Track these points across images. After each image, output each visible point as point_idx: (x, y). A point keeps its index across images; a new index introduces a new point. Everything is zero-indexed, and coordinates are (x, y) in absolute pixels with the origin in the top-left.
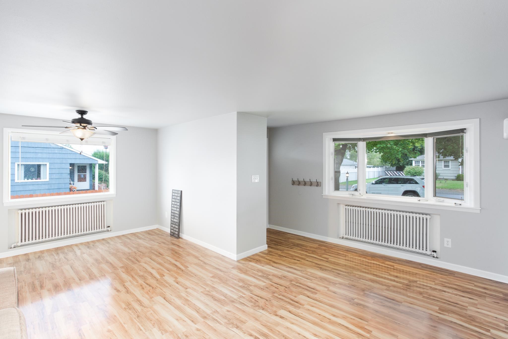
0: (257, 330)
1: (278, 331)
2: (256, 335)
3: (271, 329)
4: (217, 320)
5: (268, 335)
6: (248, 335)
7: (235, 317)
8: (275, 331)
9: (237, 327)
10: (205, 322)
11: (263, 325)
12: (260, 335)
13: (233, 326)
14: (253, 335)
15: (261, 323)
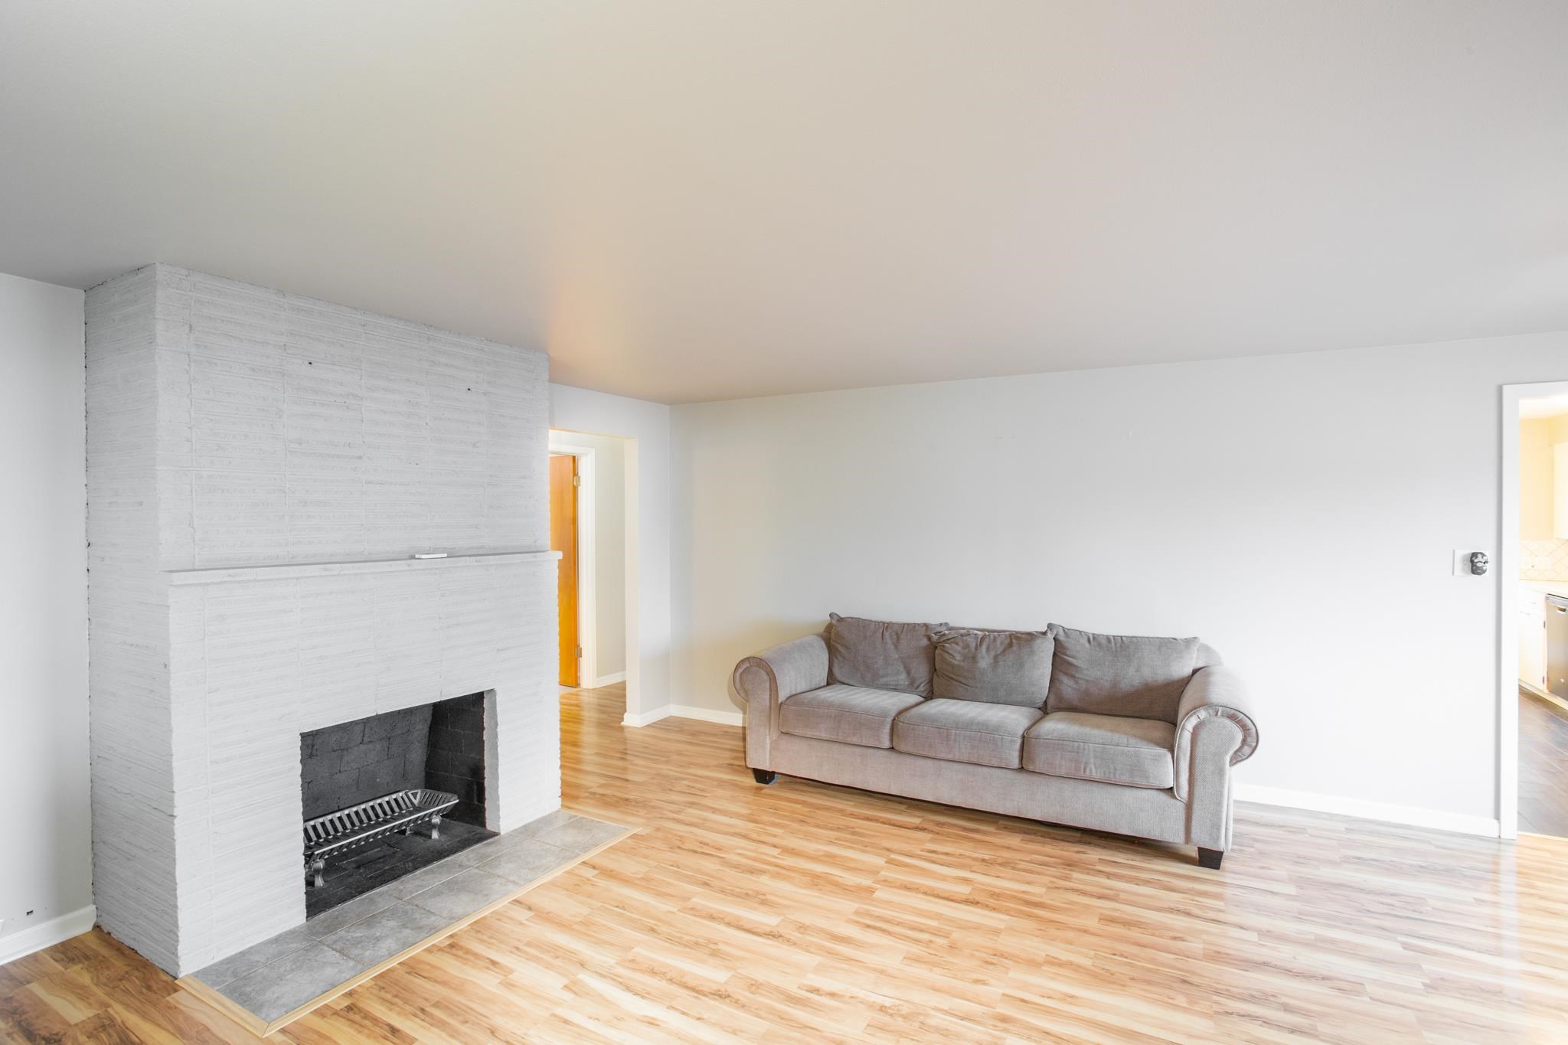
0: (822, 1011)
1: (760, 1017)
2: (820, 997)
3: (783, 1021)
4: (962, 1020)
5: (787, 1003)
6: (840, 993)
7: (912, 1039)
8: (771, 1017)
9: (883, 1009)
10: (992, 1008)
11: (812, 1028)
12: (808, 998)
13: (898, 1010)
14: (828, 996)
15: (818, 1033)
